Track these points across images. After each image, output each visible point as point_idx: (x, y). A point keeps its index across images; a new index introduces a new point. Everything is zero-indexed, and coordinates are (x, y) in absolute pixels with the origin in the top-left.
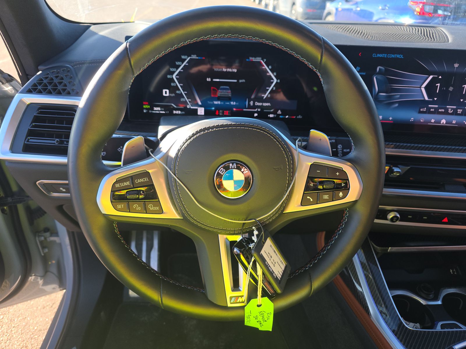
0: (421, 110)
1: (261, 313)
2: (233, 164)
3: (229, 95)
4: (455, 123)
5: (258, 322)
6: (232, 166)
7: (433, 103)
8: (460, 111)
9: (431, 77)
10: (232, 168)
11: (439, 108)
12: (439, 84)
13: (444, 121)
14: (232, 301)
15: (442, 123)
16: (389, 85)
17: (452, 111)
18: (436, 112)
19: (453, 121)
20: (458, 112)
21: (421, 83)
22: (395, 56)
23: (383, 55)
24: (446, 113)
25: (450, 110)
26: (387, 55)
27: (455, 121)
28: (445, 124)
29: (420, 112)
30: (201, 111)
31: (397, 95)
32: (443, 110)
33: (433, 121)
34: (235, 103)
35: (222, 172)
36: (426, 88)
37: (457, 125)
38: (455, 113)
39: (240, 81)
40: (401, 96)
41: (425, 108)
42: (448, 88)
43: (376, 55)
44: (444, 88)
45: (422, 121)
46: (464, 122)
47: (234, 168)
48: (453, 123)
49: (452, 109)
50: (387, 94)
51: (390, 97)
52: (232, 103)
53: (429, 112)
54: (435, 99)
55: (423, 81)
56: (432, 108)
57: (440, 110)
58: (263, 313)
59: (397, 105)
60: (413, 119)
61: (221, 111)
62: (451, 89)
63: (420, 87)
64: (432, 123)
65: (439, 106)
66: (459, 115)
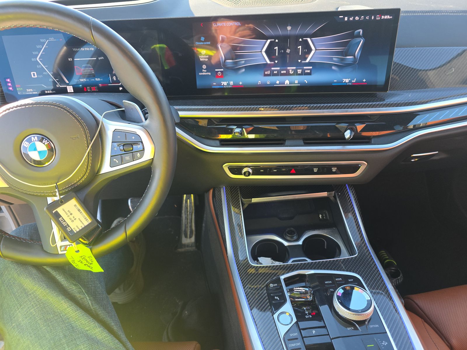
0: (266, 73)
1: (82, 257)
2: (34, 137)
3: (92, 72)
4: (297, 83)
5: (85, 265)
6: (34, 139)
7: (275, 65)
8: (299, 71)
9: (269, 41)
10: (34, 141)
11: (281, 70)
12: (277, 48)
13: (287, 83)
14: (62, 249)
15: (286, 84)
16: (233, 52)
17: (293, 72)
18: (279, 74)
19: (296, 81)
20: (298, 73)
21: (261, 49)
22: (233, 24)
23: (222, 24)
24: (288, 74)
25: (290, 71)
26: (226, 24)
27: (297, 81)
28: (289, 84)
29: (265, 75)
30: (70, 89)
31: (242, 61)
32: (285, 72)
33: (278, 82)
34: (99, 79)
35: (27, 145)
36: (266, 52)
37: (300, 85)
38: (296, 73)
39: (99, 58)
40: (246, 62)
41: (269, 71)
42: (285, 51)
43: (216, 25)
44: (283, 51)
45: (268, 83)
46: (305, 81)
47: (36, 141)
48: (296, 83)
49: (292, 70)
50: (233, 61)
51: (236, 63)
52: (97, 79)
53: (272, 74)
54: (276, 62)
55: (262, 46)
56: (275, 70)
57: (282, 72)
58: (84, 257)
59: (244, 70)
60: (260, 82)
61: (88, 88)
62: (288, 51)
63: (261, 52)
64: (277, 84)
65: (281, 68)
66: (299, 74)
